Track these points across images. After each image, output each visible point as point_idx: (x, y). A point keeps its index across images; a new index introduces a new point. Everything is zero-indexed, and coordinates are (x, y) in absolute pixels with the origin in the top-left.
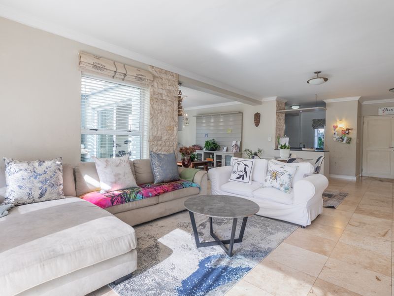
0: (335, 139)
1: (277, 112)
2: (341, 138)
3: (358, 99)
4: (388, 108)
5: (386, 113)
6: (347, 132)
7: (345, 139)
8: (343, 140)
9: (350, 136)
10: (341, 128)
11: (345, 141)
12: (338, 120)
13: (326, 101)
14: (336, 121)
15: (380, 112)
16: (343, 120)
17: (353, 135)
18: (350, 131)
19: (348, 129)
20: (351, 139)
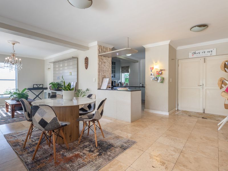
0: (152, 79)
1: (99, 56)
2: (156, 78)
3: (169, 43)
4: (197, 52)
5: (195, 56)
6: (160, 73)
7: (159, 79)
8: (158, 79)
9: (163, 76)
10: (156, 69)
11: (159, 81)
12: (154, 62)
13: (145, 46)
14: (153, 63)
15: (190, 55)
16: (158, 62)
17: (166, 75)
18: (162, 71)
19: (161, 70)
20: (163, 78)
